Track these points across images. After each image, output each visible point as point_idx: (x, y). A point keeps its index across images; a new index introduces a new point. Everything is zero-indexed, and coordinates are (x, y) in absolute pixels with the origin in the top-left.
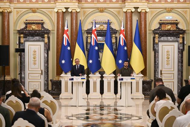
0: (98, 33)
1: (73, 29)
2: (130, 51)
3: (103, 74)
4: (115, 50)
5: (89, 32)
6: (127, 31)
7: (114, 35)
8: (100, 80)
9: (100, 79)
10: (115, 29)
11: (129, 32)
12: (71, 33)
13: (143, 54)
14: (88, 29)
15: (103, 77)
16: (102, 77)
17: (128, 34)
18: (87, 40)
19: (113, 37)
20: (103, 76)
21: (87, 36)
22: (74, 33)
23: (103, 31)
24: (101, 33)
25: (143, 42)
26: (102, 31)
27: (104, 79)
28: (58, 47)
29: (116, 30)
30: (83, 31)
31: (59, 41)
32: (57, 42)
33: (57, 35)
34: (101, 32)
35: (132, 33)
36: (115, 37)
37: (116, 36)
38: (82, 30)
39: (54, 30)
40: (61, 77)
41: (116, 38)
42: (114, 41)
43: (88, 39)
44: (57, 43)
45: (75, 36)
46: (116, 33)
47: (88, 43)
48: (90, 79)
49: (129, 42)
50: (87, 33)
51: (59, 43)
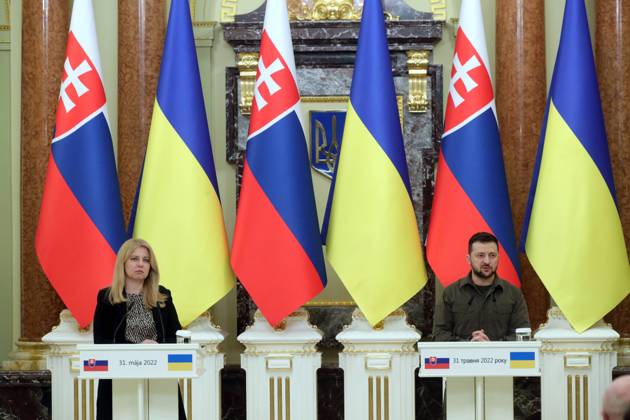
0: (309, 42)
1: (136, 18)
2: (526, 165)
3: (340, 329)
4: (429, 160)
5: (245, 37)
6: (509, 26)
7: (417, 58)
8: (319, 365)
9: (316, 361)
10: (430, 15)
11: (520, 34)
12: (121, 45)
13: (618, 185)
14: (237, 17)
15: (339, 347)
16: (330, 347)
17: (512, 46)
18: (236, 93)
19: (414, 66)
20: (340, 337)
21: (232, 65)
22: (143, 47)
23: (345, 25)
24: (329, 42)
25: (621, 103)
26: (332, 26)
27: (344, 361)
28: (34, 143)
29: (434, 23)
30: (198, 32)
31: (37, 105)
32: (25, 106)
33: (25, 60)
34: (325, 33)
35: (539, 38)
36: (422, 66)
37: (435, 62)
38: (190, 25)
39: (7, 28)
40: (47, 347)
41: (434, 75)
42: (416, 93)
43: (241, 83)
44: (25, 119)
45: (144, 68)
46: (435, 40)
47: (241, 113)
48: (247, 363)
49: (521, 101)
50: (233, 43)
51: (37, 115)
